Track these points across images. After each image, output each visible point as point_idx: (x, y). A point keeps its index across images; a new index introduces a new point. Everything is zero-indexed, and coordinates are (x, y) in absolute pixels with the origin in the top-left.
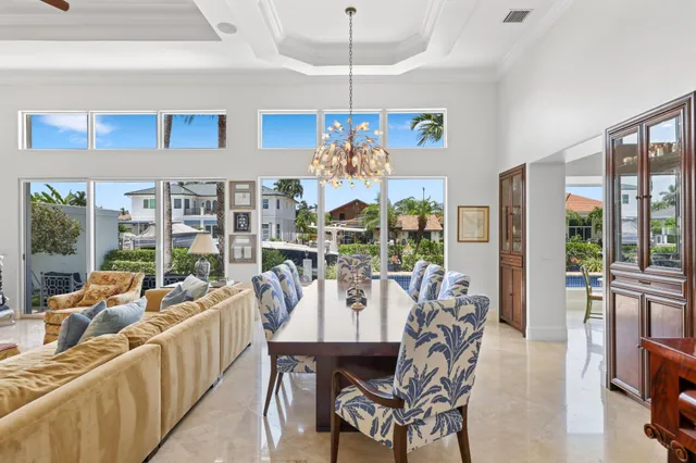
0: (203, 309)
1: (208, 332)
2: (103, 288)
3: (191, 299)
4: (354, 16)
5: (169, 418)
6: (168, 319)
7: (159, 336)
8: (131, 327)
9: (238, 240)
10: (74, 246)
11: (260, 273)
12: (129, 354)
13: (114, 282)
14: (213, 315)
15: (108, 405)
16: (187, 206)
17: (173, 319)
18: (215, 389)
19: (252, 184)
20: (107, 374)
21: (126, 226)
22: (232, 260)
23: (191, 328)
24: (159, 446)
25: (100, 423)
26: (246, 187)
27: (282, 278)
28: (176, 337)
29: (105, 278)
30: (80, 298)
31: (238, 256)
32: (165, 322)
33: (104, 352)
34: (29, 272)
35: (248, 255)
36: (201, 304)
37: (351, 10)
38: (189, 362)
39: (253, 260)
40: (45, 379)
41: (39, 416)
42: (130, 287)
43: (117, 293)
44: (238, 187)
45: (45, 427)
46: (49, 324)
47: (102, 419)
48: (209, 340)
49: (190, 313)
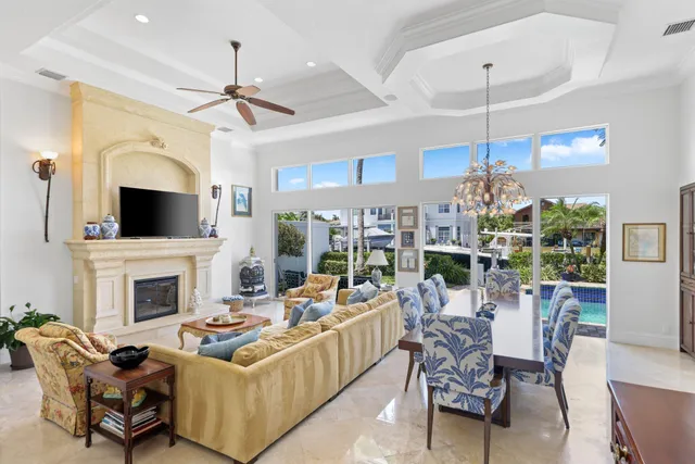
0: (371, 309)
1: (371, 326)
2: (315, 285)
3: (365, 300)
4: (491, 69)
5: (343, 378)
6: (345, 314)
7: (339, 326)
8: (324, 318)
9: (405, 254)
10: (302, 250)
11: (422, 280)
12: (321, 335)
13: (321, 282)
14: (376, 314)
15: (308, 362)
16: (380, 213)
17: (348, 315)
18: (377, 366)
19: (415, 208)
20: (308, 345)
21: (337, 230)
22: (400, 269)
23: (359, 322)
24: (338, 394)
25: (305, 372)
26: (411, 211)
27: (437, 284)
28: (348, 328)
29: (316, 279)
30: (302, 291)
31: (404, 265)
32: (344, 316)
33: (308, 332)
34: (278, 267)
35: (412, 265)
36: (369, 305)
37: (487, 66)
38: (357, 345)
39: (416, 270)
40: (280, 343)
41: (278, 361)
42: (331, 285)
43: (322, 289)
44: (405, 211)
45: (280, 366)
46: (286, 307)
47: (305, 370)
48: (372, 332)
49: (360, 311)
